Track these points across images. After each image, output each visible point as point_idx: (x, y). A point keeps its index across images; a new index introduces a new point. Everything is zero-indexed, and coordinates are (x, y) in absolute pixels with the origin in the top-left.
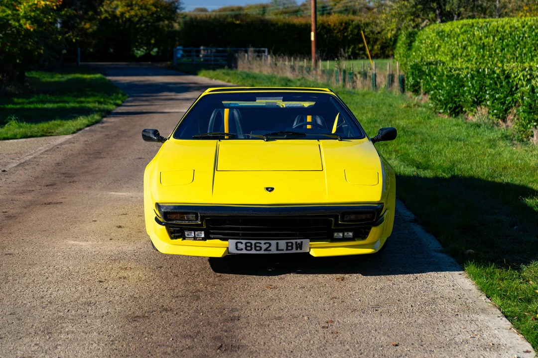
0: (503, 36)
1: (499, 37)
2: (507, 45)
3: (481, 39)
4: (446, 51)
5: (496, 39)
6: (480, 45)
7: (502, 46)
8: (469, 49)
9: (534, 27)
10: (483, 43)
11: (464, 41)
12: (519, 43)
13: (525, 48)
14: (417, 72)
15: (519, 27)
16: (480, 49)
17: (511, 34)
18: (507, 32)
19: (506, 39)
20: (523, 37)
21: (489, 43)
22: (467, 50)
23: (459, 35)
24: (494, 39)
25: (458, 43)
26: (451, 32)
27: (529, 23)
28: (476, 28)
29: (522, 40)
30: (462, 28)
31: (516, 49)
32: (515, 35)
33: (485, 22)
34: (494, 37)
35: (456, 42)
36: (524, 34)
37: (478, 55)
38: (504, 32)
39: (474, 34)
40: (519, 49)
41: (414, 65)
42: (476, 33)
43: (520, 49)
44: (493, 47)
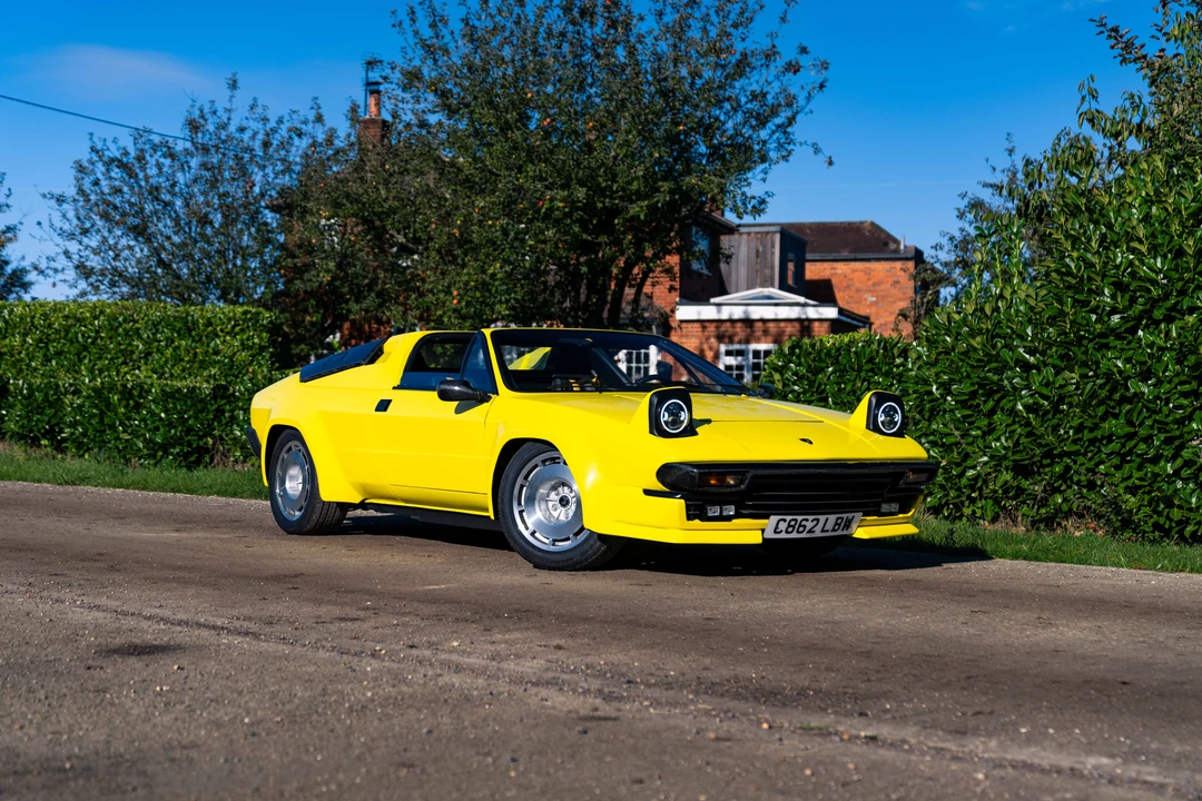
0: (48, 335)
1: (36, 337)
2: (59, 354)
5: (30, 341)
7: (45, 355)
12: (85, 348)
13: (100, 358)
15: (84, 319)
17: (67, 332)
18: (56, 325)
19: (53, 341)
20: (95, 339)
24: (24, 341)
27: (108, 311)
29: (93, 343)
31: (80, 361)
32: (76, 333)
34: (25, 335)
36: (97, 332)
38: (50, 326)
40: (86, 361)
43: (90, 361)
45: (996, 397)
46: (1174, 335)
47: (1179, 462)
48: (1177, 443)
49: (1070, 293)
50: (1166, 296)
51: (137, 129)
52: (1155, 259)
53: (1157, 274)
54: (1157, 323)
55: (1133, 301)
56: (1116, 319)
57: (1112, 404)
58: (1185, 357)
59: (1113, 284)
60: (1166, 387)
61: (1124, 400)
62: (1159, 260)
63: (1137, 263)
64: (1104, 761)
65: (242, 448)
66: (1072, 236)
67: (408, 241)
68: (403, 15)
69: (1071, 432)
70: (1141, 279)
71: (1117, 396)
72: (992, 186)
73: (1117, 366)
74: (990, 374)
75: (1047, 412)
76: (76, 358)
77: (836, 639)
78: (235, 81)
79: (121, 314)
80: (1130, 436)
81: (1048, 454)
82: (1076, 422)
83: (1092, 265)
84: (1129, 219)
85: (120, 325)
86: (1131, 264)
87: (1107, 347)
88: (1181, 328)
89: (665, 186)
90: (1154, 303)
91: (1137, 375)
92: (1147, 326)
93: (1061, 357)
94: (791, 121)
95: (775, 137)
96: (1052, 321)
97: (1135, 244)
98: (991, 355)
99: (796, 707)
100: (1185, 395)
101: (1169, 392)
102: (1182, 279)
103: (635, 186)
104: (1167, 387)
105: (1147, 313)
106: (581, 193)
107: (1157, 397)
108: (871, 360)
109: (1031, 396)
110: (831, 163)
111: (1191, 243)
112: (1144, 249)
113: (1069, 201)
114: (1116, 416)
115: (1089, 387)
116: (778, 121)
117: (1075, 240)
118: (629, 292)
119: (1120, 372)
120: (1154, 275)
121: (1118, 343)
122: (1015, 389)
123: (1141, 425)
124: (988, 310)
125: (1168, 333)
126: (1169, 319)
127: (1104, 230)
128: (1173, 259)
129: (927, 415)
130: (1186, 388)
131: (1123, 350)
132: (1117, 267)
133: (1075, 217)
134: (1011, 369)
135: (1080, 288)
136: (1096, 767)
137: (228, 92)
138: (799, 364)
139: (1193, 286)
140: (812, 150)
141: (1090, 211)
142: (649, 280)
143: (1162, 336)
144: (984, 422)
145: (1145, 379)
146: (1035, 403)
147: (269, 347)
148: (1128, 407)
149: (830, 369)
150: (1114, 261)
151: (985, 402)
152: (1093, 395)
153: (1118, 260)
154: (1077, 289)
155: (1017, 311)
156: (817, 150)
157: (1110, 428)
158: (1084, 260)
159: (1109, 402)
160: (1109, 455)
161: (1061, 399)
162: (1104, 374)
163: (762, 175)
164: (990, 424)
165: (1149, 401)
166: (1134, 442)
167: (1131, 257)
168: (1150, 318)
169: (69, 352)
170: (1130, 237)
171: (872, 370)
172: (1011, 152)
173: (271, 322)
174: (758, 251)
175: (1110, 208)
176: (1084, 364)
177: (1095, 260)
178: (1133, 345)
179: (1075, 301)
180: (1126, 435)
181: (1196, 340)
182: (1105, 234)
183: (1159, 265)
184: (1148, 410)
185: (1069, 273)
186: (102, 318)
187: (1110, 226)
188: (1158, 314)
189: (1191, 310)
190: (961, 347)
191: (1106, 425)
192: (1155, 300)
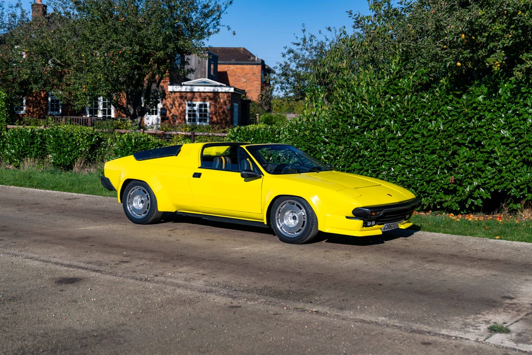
45: (314, 153)
46: (377, 135)
48: (378, 172)
49: (341, 117)
50: (375, 121)
52: (371, 107)
53: (372, 113)
54: (371, 130)
55: (363, 121)
56: (357, 127)
57: (355, 158)
58: (380, 142)
59: (356, 115)
60: (373, 153)
61: (359, 157)
62: (372, 107)
63: (365, 109)
64: (384, 318)
65: (9, 159)
66: (341, 96)
67: (61, 62)
69: (341, 167)
70: (365, 114)
71: (357, 155)
72: (296, 44)
73: (357, 145)
74: (312, 145)
75: (332, 160)
77: (288, 267)
82: (343, 164)
83: (349, 108)
84: (362, 92)
86: (363, 108)
87: (354, 137)
88: (380, 132)
89: (172, 45)
91: (365, 148)
92: (368, 130)
93: (337, 139)
94: (219, 17)
95: (212, 23)
96: (334, 127)
97: (364, 102)
98: (312, 138)
99: (290, 299)
100: (380, 156)
102: (380, 115)
103: (158, 45)
105: (368, 126)
106: (137, 48)
107: (371, 156)
108: (267, 136)
109: (327, 153)
110: (234, 34)
111: (383, 102)
112: (367, 103)
113: (341, 83)
114: (356, 162)
115: (347, 151)
116: (214, 17)
117: (343, 98)
118: (154, 86)
119: (358, 147)
120: (370, 113)
121: (357, 136)
122: (321, 150)
123: (365, 166)
124: (311, 120)
126: (375, 129)
127: (353, 95)
128: (377, 107)
129: (288, 158)
130: (381, 153)
131: (359, 139)
132: (358, 109)
133: (342, 89)
134: (319, 143)
135: (345, 116)
136: (382, 321)
138: (240, 137)
139: (383, 117)
140: (227, 28)
141: (348, 87)
142: (162, 81)
143: (373, 134)
145: (366, 150)
146: (328, 157)
147: (5, 108)
148: (361, 159)
150: (357, 107)
152: (348, 155)
153: (358, 107)
154: (344, 115)
155: (321, 121)
156: (229, 29)
157: (354, 167)
158: (346, 106)
159: (354, 157)
161: (337, 155)
162: (353, 147)
165: (368, 158)
166: (362, 171)
167: (363, 106)
168: (369, 128)
170: (363, 99)
171: (267, 140)
172: (304, 31)
173: (6, 98)
174: (199, 61)
175: (355, 86)
176: (345, 143)
177: (350, 106)
178: (363, 137)
179: (343, 120)
180: (359, 169)
181: (384, 136)
182: (353, 97)
183: (372, 109)
184: (368, 160)
185: (341, 110)
187: (355, 93)
188: (371, 127)
189: (383, 126)
190: (302, 134)
191: (352, 165)
192: (370, 122)
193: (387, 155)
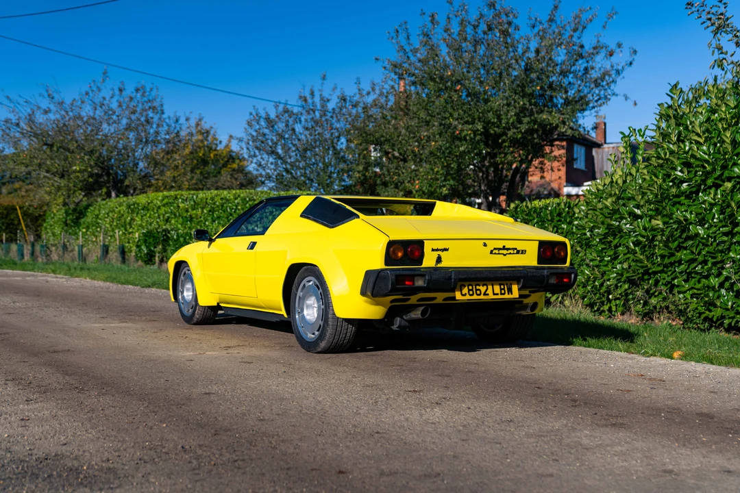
0: (213, 208)
1: (208, 209)
3: (187, 211)
4: (144, 224)
5: (205, 211)
6: (186, 217)
7: (212, 219)
8: (173, 221)
9: (248, 199)
10: (191, 216)
11: (166, 213)
12: (231, 215)
14: (151, 240)
15: (231, 199)
16: (187, 222)
17: (222, 206)
18: (217, 203)
19: (216, 211)
20: (236, 210)
21: (197, 215)
22: (170, 222)
23: (159, 208)
24: (203, 211)
25: (159, 215)
26: (149, 204)
27: (242, 195)
28: (180, 200)
29: (235, 212)
30: (163, 200)
32: (227, 207)
33: (189, 194)
34: (203, 208)
35: (157, 215)
36: (236, 206)
37: (185, 228)
38: (214, 204)
39: (179, 207)
41: (148, 232)
42: (181, 205)
44: (202, 219)
45: (618, 236)
46: (719, 196)
47: (722, 278)
48: (720, 265)
50: (714, 170)
51: (276, 102)
52: (708, 146)
54: (710, 188)
55: (695, 174)
56: (685, 185)
57: (682, 240)
58: (725, 209)
59: (682, 163)
60: (712, 230)
61: (688, 238)
62: (711, 147)
63: (695, 149)
68: (393, 34)
69: (659, 259)
70: (698, 159)
71: (684, 236)
73: (684, 216)
75: (645, 246)
76: (226, 220)
78: (325, 76)
79: (248, 197)
80: (693, 261)
81: (646, 272)
82: (660, 252)
83: (673, 152)
85: (248, 202)
87: (679, 204)
88: (723, 191)
90: (707, 175)
91: (697, 221)
92: (704, 190)
96: (649, 188)
97: (695, 138)
98: (615, 210)
100: (726, 234)
101: (715, 233)
102: (724, 159)
104: (714, 229)
105: (703, 182)
106: (479, 126)
107: (709, 236)
109: (637, 236)
111: (728, 135)
112: (702, 140)
114: (685, 248)
115: (668, 229)
117: (665, 137)
119: (687, 220)
120: (707, 157)
121: (686, 202)
122: (629, 231)
123: (699, 254)
125: (716, 194)
126: (716, 186)
127: (681, 129)
128: (720, 146)
130: (726, 229)
131: (689, 206)
132: (686, 153)
133: (667, 122)
134: (626, 218)
137: (321, 81)
139: (731, 164)
140: (624, 98)
141: (676, 118)
143: (712, 196)
144: (611, 253)
145: (702, 225)
146: (638, 240)
149: (535, 221)
150: (684, 149)
151: (614, 239)
152: (671, 235)
153: (687, 148)
154: (665, 166)
157: (681, 256)
158: (669, 149)
159: (680, 239)
160: (681, 273)
161: (653, 238)
162: (677, 222)
163: (596, 114)
164: (615, 253)
165: (703, 238)
166: (695, 265)
168: (705, 185)
169: (223, 217)
170: (694, 133)
177: (675, 148)
178: (695, 202)
179: (663, 175)
180: (689, 261)
181: (732, 198)
182: (680, 133)
183: (712, 150)
184: (703, 244)
185: (659, 158)
186: (239, 199)
188: (709, 182)
189: (729, 179)
190: (600, 206)
191: (679, 254)
192: (709, 173)
193: (737, 232)
